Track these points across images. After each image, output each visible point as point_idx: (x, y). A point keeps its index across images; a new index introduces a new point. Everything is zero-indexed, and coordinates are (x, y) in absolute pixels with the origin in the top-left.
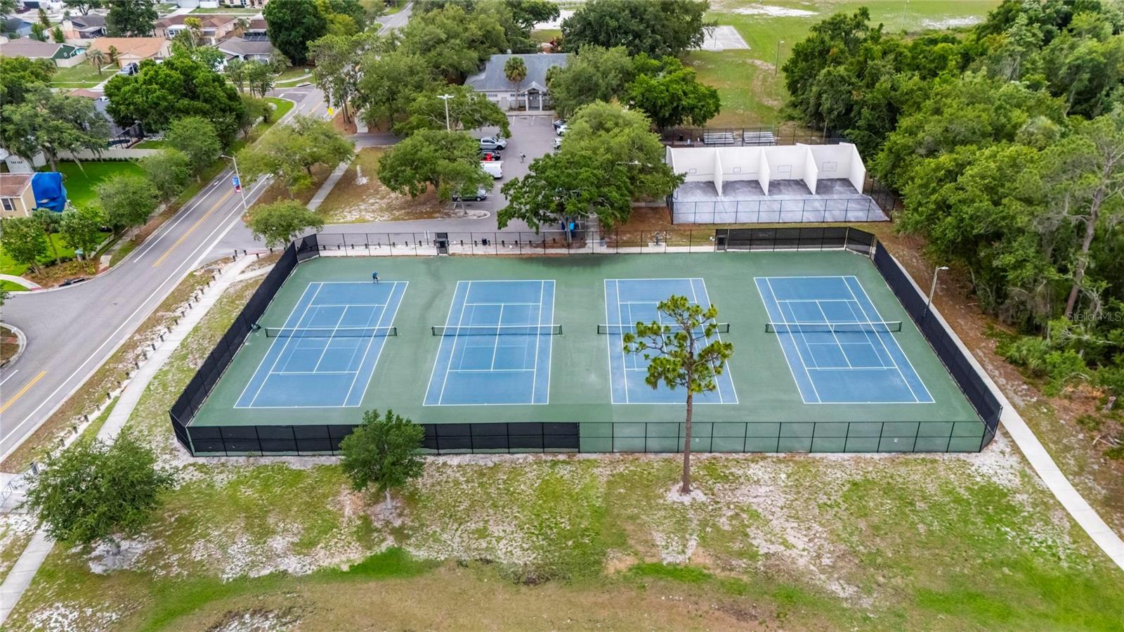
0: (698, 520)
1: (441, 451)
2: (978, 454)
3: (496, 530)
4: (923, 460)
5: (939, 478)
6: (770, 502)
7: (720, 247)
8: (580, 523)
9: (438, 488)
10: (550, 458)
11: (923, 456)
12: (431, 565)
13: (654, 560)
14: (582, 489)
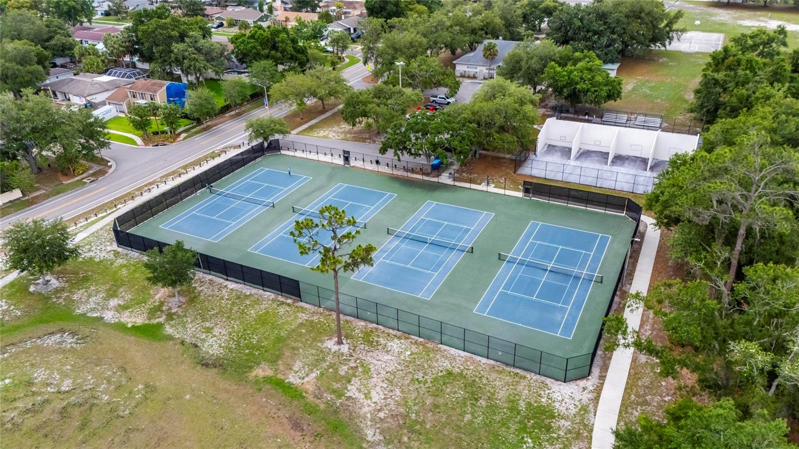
0: (330, 363)
1: (229, 278)
2: (563, 383)
3: (216, 331)
4: (516, 374)
5: (515, 389)
6: (383, 366)
7: (527, 194)
8: (263, 342)
9: (210, 298)
10: (283, 299)
11: (518, 371)
12: (170, 338)
13: (283, 377)
14: (283, 323)
